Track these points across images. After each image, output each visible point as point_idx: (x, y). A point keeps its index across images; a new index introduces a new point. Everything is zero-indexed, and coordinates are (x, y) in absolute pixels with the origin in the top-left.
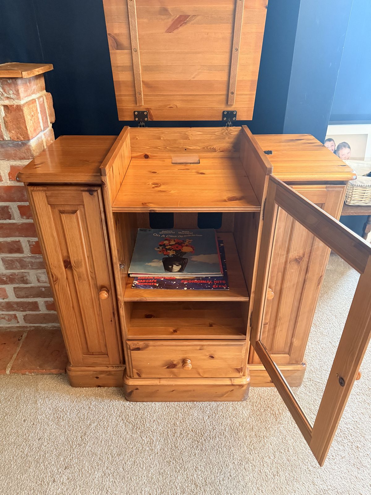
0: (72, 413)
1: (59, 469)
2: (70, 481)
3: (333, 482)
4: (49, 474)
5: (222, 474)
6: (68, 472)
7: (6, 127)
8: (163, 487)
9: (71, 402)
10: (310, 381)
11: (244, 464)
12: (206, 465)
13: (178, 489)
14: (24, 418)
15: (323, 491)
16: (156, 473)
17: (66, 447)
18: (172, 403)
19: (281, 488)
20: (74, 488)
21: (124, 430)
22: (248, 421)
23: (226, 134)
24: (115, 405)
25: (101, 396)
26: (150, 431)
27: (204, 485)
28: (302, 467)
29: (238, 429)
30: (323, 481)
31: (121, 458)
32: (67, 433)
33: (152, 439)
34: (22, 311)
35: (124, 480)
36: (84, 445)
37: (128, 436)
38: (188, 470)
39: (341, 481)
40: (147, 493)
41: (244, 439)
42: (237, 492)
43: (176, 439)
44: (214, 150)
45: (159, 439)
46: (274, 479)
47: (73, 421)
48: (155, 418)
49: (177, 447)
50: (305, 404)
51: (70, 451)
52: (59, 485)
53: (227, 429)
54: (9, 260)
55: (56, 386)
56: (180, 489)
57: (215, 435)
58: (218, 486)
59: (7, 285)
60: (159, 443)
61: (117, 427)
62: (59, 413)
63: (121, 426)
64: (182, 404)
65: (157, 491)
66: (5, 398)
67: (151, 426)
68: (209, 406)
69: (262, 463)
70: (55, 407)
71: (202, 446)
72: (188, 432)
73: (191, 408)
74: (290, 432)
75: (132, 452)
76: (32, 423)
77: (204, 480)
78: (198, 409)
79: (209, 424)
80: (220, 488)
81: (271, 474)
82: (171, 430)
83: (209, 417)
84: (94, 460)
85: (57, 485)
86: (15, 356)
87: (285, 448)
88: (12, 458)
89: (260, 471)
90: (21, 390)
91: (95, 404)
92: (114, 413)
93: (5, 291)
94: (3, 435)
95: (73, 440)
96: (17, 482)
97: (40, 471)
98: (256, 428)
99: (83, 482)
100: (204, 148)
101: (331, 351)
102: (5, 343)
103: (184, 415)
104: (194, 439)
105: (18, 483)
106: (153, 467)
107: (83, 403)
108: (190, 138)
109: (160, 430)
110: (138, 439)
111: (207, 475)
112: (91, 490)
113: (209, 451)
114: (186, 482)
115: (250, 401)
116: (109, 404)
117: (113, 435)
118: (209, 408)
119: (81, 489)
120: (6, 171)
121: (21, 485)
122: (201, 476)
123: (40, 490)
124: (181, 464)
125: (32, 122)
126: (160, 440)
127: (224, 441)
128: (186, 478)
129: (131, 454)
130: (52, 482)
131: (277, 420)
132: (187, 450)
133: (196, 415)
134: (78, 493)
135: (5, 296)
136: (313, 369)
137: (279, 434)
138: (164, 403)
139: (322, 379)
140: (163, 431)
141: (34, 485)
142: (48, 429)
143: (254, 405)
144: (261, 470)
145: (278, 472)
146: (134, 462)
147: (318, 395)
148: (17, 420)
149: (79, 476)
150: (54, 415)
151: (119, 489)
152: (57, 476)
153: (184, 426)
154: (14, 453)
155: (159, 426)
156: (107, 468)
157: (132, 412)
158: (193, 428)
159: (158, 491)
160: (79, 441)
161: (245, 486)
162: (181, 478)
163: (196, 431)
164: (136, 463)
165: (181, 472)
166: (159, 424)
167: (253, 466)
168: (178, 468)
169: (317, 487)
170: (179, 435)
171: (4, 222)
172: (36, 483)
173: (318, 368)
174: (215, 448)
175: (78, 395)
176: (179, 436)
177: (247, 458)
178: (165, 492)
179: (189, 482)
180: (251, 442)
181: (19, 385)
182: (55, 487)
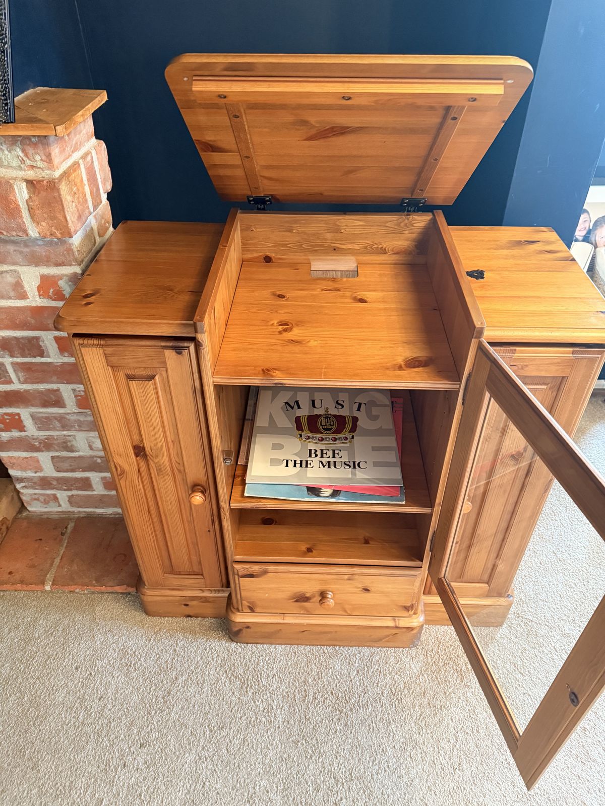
0: (148, 658)
1: (131, 747)
2: (148, 767)
4: (117, 754)
5: (376, 764)
6: (145, 753)
7: (32, 216)
8: (287, 781)
9: (147, 640)
10: (518, 617)
11: (409, 749)
12: (352, 748)
13: (308, 784)
14: (76, 664)
16: (276, 758)
17: (142, 712)
18: (301, 648)
19: (464, 788)
20: (155, 778)
21: (228, 689)
22: (418, 681)
23: (406, 225)
24: (214, 648)
25: (193, 632)
26: (268, 693)
27: (348, 780)
28: (498, 757)
29: (401, 694)
31: (224, 734)
32: (141, 690)
33: (270, 705)
34: (65, 490)
35: (228, 768)
36: (168, 710)
37: (234, 699)
38: (324, 756)
40: (262, 789)
41: (411, 709)
43: (308, 706)
44: (383, 251)
45: (281, 705)
46: (454, 774)
47: (150, 672)
48: (275, 671)
49: (309, 719)
50: (508, 656)
51: (147, 720)
52: (132, 772)
53: (385, 693)
54: (42, 417)
55: (122, 612)
56: (312, 784)
57: (367, 701)
58: (369, 782)
59: (41, 453)
60: (281, 712)
61: (217, 684)
62: (129, 658)
63: (223, 681)
64: (317, 649)
65: (277, 787)
66: (45, 630)
67: (269, 685)
68: (359, 655)
69: (436, 749)
70: (122, 647)
71: (346, 719)
72: (325, 696)
73: (330, 657)
74: (482, 702)
75: (241, 724)
76: (88, 672)
77: (348, 773)
78: (341, 658)
79: (358, 684)
80: (373, 785)
81: (449, 767)
82: (300, 691)
83: (359, 672)
84: (183, 736)
85: (128, 772)
86: (57, 561)
87: (473, 727)
88: (60, 727)
89: (434, 761)
90: (70, 619)
91: (183, 645)
92: (213, 660)
93: (38, 461)
94: (45, 691)
95: (152, 701)
96: (70, 764)
97: (103, 749)
98: (431, 692)
99: (168, 768)
100: (366, 248)
101: (555, 568)
102: (40, 538)
103: (320, 668)
104: (334, 708)
105: (71, 767)
106: (272, 749)
107: (164, 643)
108: (342, 231)
109: (283, 690)
110: (249, 705)
111: (354, 765)
112: (180, 782)
113: (357, 727)
114: (321, 775)
115: (423, 648)
116: (204, 646)
117: (211, 696)
118: (359, 657)
119: (166, 780)
120: (33, 284)
121: (76, 770)
122: (344, 766)
123: (104, 778)
124: (314, 745)
125: (74, 204)
126: (282, 707)
127: (380, 712)
128: (321, 769)
129: (239, 727)
130: (121, 766)
131: (462, 682)
132: (323, 724)
133: (337, 667)
134: (161, 785)
135: (39, 469)
136: (523, 598)
137: (464, 704)
138: (289, 646)
139: (536, 614)
140: (287, 692)
141: (95, 771)
142: (112, 682)
143: (428, 655)
144: (436, 760)
145: (460, 764)
146: (244, 741)
147: (528, 641)
148: (65, 666)
149: (162, 759)
150: (121, 660)
151: (221, 781)
152: (129, 759)
153: (320, 685)
154: (64, 719)
155: (281, 683)
156: (204, 748)
157: (240, 661)
158: (333, 689)
159: (280, 786)
160: (161, 704)
161: (409, 784)
162: (314, 767)
163: (337, 694)
164: (247, 741)
165: (313, 758)
166: (281, 681)
167: (424, 754)
168: (310, 752)
170: (312, 699)
171: (33, 361)
172: (98, 767)
173: (532, 596)
174: (367, 723)
175: (157, 628)
176: (312, 702)
177: (414, 740)
178: (289, 789)
179: (325, 774)
180: (421, 715)
181: (65, 609)
182: (127, 774)
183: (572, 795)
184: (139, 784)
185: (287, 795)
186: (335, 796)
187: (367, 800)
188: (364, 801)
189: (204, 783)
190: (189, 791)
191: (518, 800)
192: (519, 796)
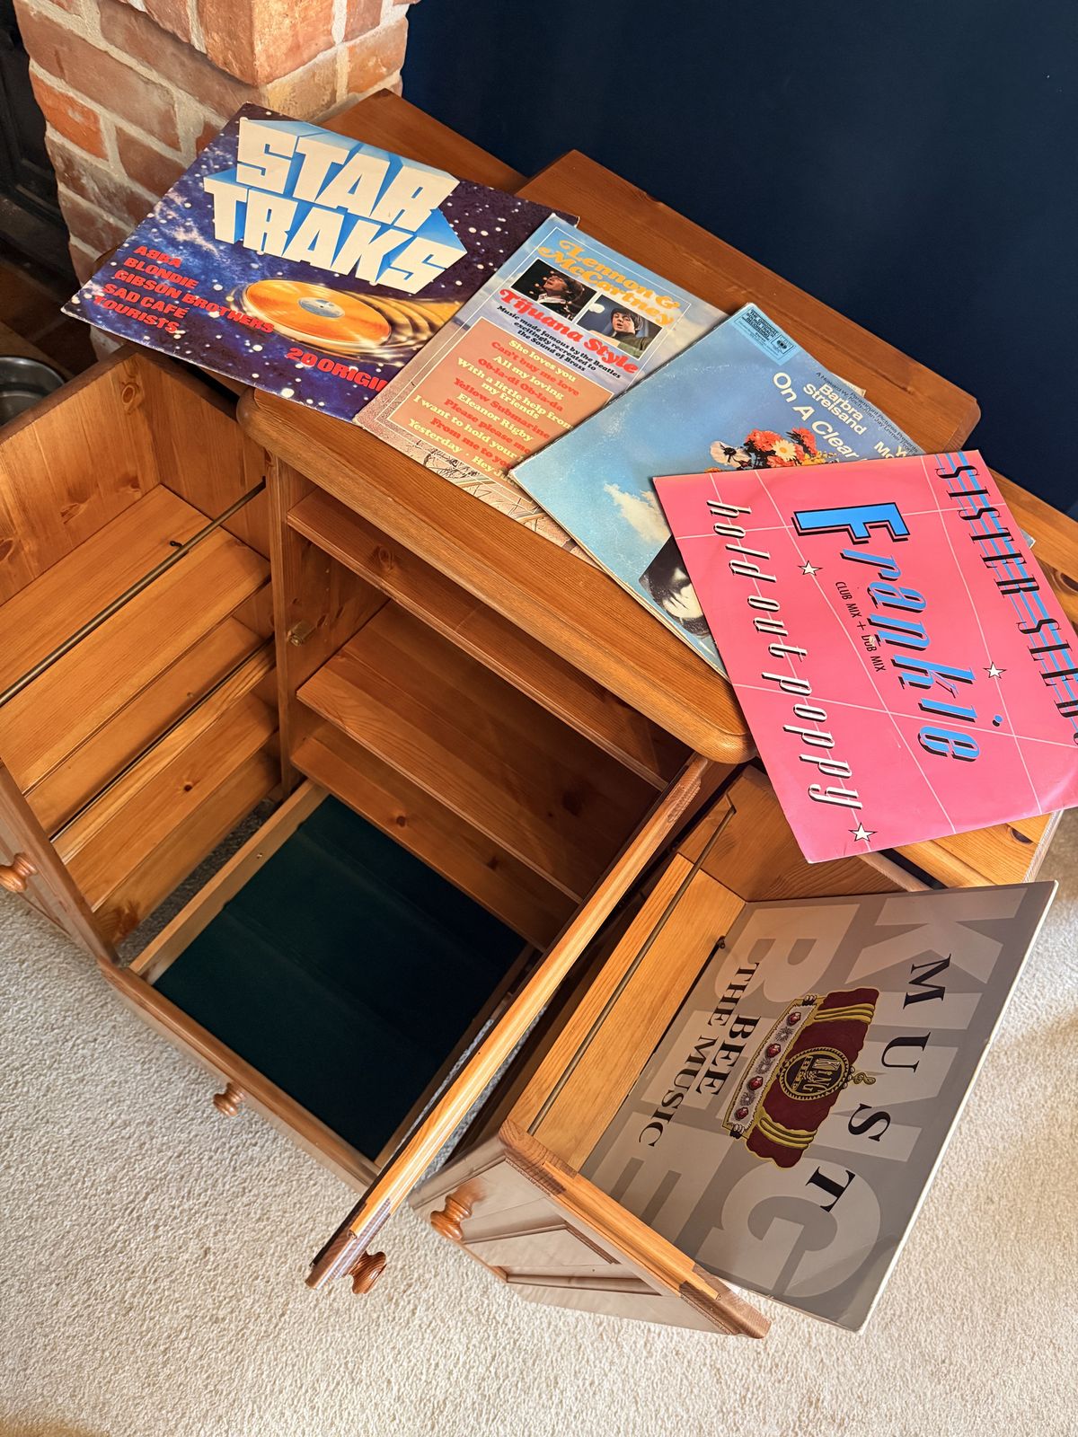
3: (526, 1319)
7: (201, 12)
15: (491, 1317)
19: (418, 1247)
30: (510, 1301)
39: (543, 1329)
42: (330, 1189)
65: (190, 1071)
112: (79, 980)
120: (191, 129)
134: (55, 967)
151: (128, 1015)
169: (486, 1302)
178: (202, 1085)
182: (25, 925)
183: (550, 1359)
184: (31, 948)
185: (194, 1090)
186: (250, 1135)
187: (286, 1169)
188: (281, 1168)
189: (106, 1003)
190: (82, 999)
191: (475, 1313)
192: (479, 1309)
